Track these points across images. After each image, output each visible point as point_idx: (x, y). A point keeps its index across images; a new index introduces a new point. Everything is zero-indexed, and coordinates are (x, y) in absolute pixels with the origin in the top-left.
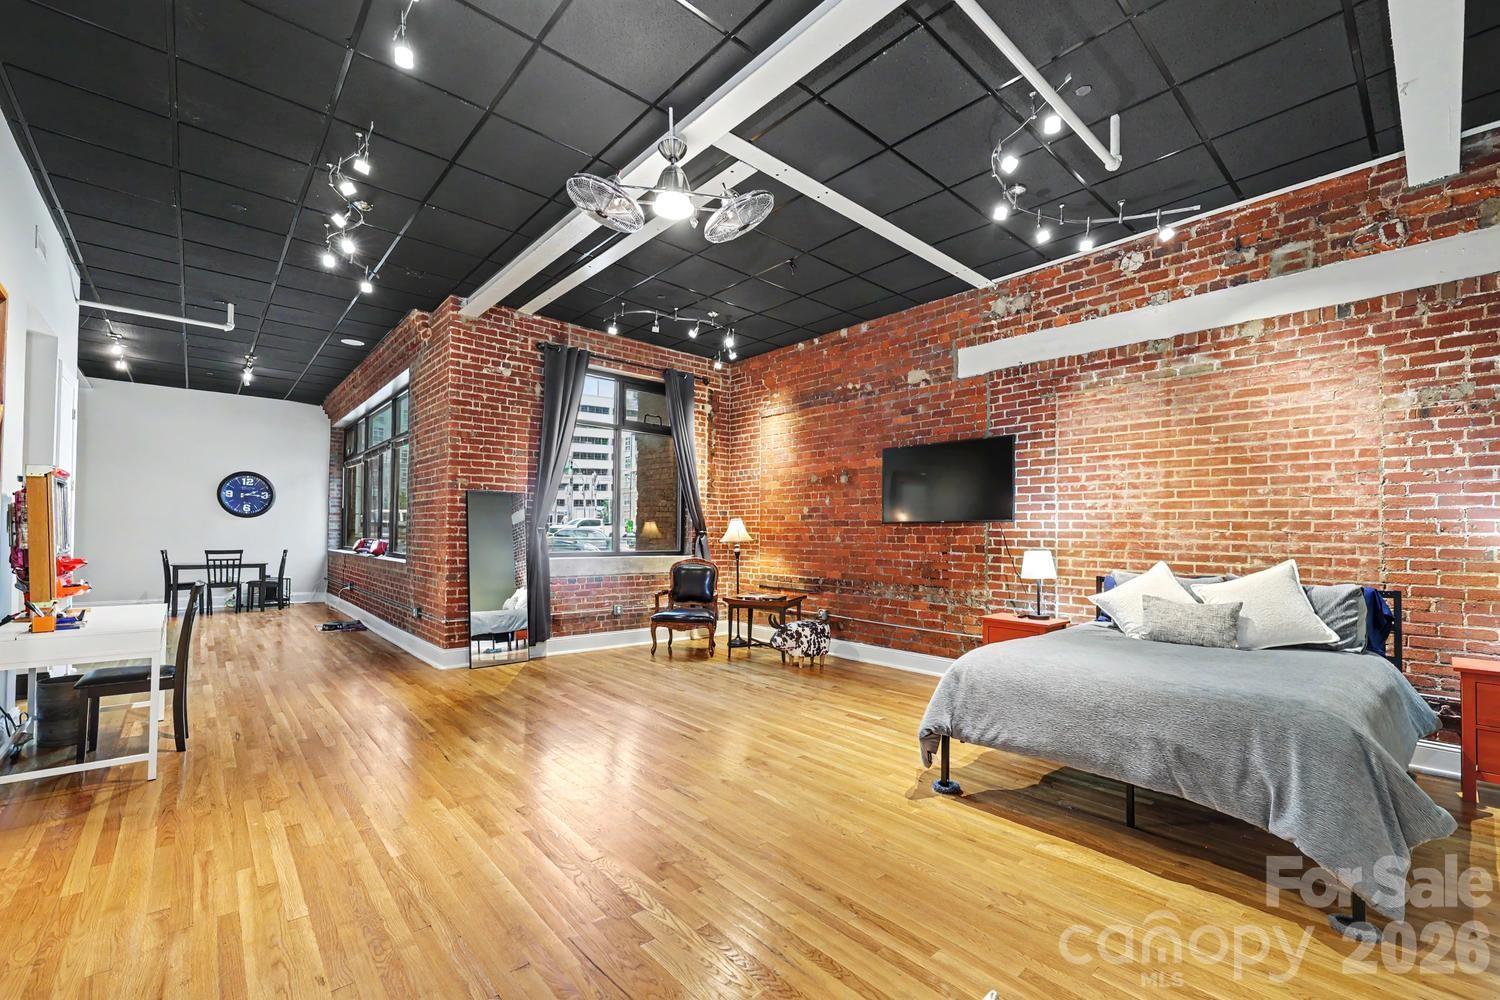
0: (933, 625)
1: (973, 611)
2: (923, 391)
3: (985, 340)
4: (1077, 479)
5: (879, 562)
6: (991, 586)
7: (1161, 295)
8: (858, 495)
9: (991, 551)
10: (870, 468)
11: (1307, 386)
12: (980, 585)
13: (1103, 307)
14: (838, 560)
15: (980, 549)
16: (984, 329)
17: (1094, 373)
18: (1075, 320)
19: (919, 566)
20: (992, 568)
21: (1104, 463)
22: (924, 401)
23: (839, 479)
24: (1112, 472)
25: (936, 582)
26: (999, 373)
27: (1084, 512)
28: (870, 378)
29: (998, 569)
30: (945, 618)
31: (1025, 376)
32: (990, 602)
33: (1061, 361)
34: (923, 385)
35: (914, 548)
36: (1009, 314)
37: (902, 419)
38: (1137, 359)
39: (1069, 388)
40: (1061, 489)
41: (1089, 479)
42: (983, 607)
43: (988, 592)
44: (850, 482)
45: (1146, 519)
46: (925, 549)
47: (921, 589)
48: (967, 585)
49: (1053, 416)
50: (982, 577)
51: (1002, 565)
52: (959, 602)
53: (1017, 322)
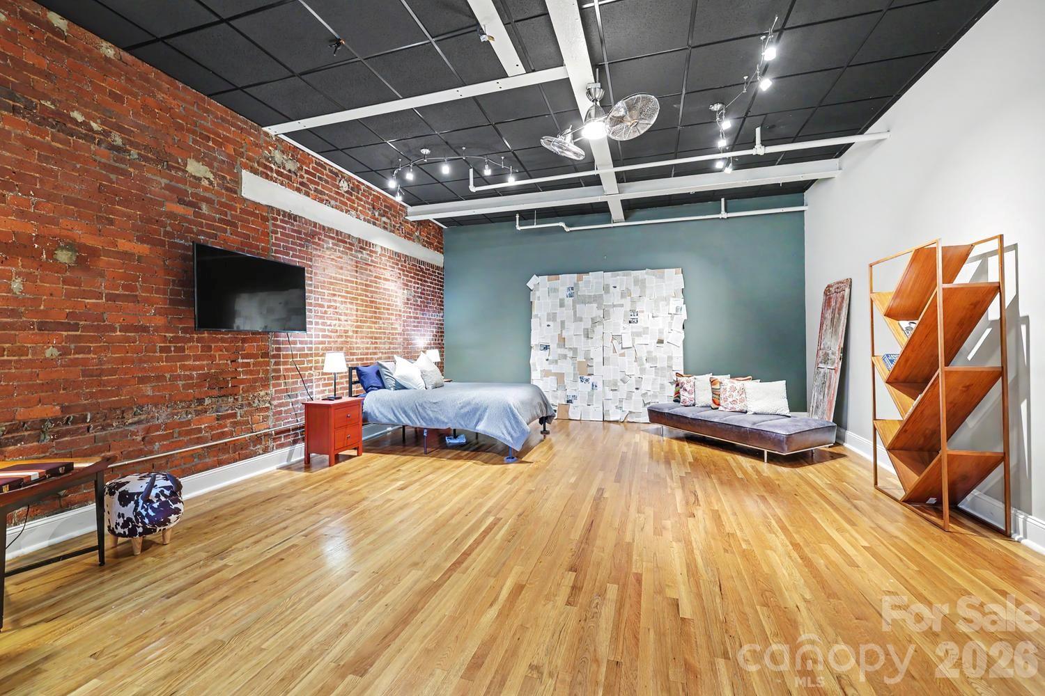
0: (223, 435)
1: (259, 410)
2: (206, 189)
3: (267, 177)
4: (322, 306)
5: (143, 380)
6: (274, 386)
7: (353, 212)
8: (103, 286)
9: (274, 357)
10: (125, 253)
11: (389, 280)
12: (266, 386)
13: (333, 202)
14: (51, 386)
15: (266, 355)
16: (266, 167)
17: (331, 241)
18: (321, 201)
19: (204, 378)
20: (275, 371)
21: (335, 298)
22: (209, 201)
23: (51, 254)
24: (338, 305)
25: (223, 392)
26: (278, 212)
27: (327, 328)
28: (121, 130)
29: (279, 371)
30: (235, 424)
31: (295, 223)
32: (273, 399)
33: (315, 224)
34: (205, 183)
35: (197, 358)
36: (284, 168)
37: (180, 209)
38: (345, 242)
39: (319, 245)
40: (315, 311)
41: (329, 307)
42: (267, 405)
43: (272, 390)
44: (80, 261)
45: (350, 334)
46: (212, 358)
47: (207, 401)
48: (254, 389)
49: (311, 260)
50: (267, 379)
51: (281, 367)
52: (249, 405)
53: (289, 178)
